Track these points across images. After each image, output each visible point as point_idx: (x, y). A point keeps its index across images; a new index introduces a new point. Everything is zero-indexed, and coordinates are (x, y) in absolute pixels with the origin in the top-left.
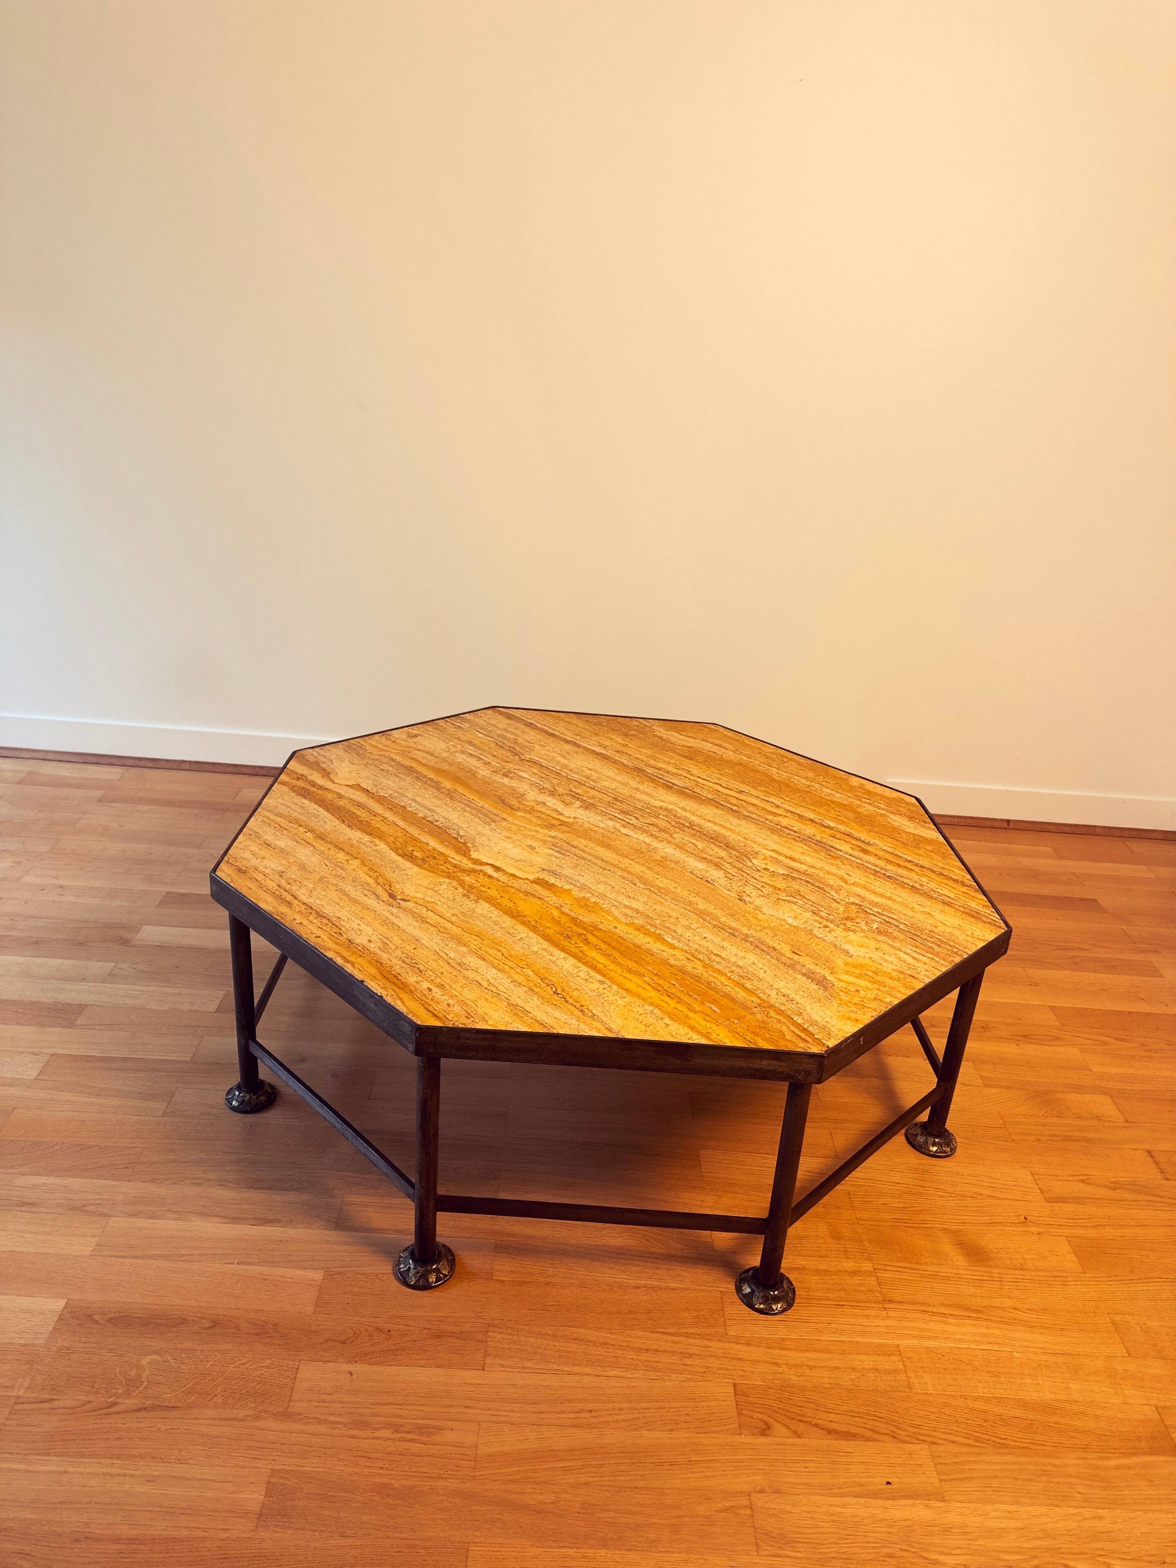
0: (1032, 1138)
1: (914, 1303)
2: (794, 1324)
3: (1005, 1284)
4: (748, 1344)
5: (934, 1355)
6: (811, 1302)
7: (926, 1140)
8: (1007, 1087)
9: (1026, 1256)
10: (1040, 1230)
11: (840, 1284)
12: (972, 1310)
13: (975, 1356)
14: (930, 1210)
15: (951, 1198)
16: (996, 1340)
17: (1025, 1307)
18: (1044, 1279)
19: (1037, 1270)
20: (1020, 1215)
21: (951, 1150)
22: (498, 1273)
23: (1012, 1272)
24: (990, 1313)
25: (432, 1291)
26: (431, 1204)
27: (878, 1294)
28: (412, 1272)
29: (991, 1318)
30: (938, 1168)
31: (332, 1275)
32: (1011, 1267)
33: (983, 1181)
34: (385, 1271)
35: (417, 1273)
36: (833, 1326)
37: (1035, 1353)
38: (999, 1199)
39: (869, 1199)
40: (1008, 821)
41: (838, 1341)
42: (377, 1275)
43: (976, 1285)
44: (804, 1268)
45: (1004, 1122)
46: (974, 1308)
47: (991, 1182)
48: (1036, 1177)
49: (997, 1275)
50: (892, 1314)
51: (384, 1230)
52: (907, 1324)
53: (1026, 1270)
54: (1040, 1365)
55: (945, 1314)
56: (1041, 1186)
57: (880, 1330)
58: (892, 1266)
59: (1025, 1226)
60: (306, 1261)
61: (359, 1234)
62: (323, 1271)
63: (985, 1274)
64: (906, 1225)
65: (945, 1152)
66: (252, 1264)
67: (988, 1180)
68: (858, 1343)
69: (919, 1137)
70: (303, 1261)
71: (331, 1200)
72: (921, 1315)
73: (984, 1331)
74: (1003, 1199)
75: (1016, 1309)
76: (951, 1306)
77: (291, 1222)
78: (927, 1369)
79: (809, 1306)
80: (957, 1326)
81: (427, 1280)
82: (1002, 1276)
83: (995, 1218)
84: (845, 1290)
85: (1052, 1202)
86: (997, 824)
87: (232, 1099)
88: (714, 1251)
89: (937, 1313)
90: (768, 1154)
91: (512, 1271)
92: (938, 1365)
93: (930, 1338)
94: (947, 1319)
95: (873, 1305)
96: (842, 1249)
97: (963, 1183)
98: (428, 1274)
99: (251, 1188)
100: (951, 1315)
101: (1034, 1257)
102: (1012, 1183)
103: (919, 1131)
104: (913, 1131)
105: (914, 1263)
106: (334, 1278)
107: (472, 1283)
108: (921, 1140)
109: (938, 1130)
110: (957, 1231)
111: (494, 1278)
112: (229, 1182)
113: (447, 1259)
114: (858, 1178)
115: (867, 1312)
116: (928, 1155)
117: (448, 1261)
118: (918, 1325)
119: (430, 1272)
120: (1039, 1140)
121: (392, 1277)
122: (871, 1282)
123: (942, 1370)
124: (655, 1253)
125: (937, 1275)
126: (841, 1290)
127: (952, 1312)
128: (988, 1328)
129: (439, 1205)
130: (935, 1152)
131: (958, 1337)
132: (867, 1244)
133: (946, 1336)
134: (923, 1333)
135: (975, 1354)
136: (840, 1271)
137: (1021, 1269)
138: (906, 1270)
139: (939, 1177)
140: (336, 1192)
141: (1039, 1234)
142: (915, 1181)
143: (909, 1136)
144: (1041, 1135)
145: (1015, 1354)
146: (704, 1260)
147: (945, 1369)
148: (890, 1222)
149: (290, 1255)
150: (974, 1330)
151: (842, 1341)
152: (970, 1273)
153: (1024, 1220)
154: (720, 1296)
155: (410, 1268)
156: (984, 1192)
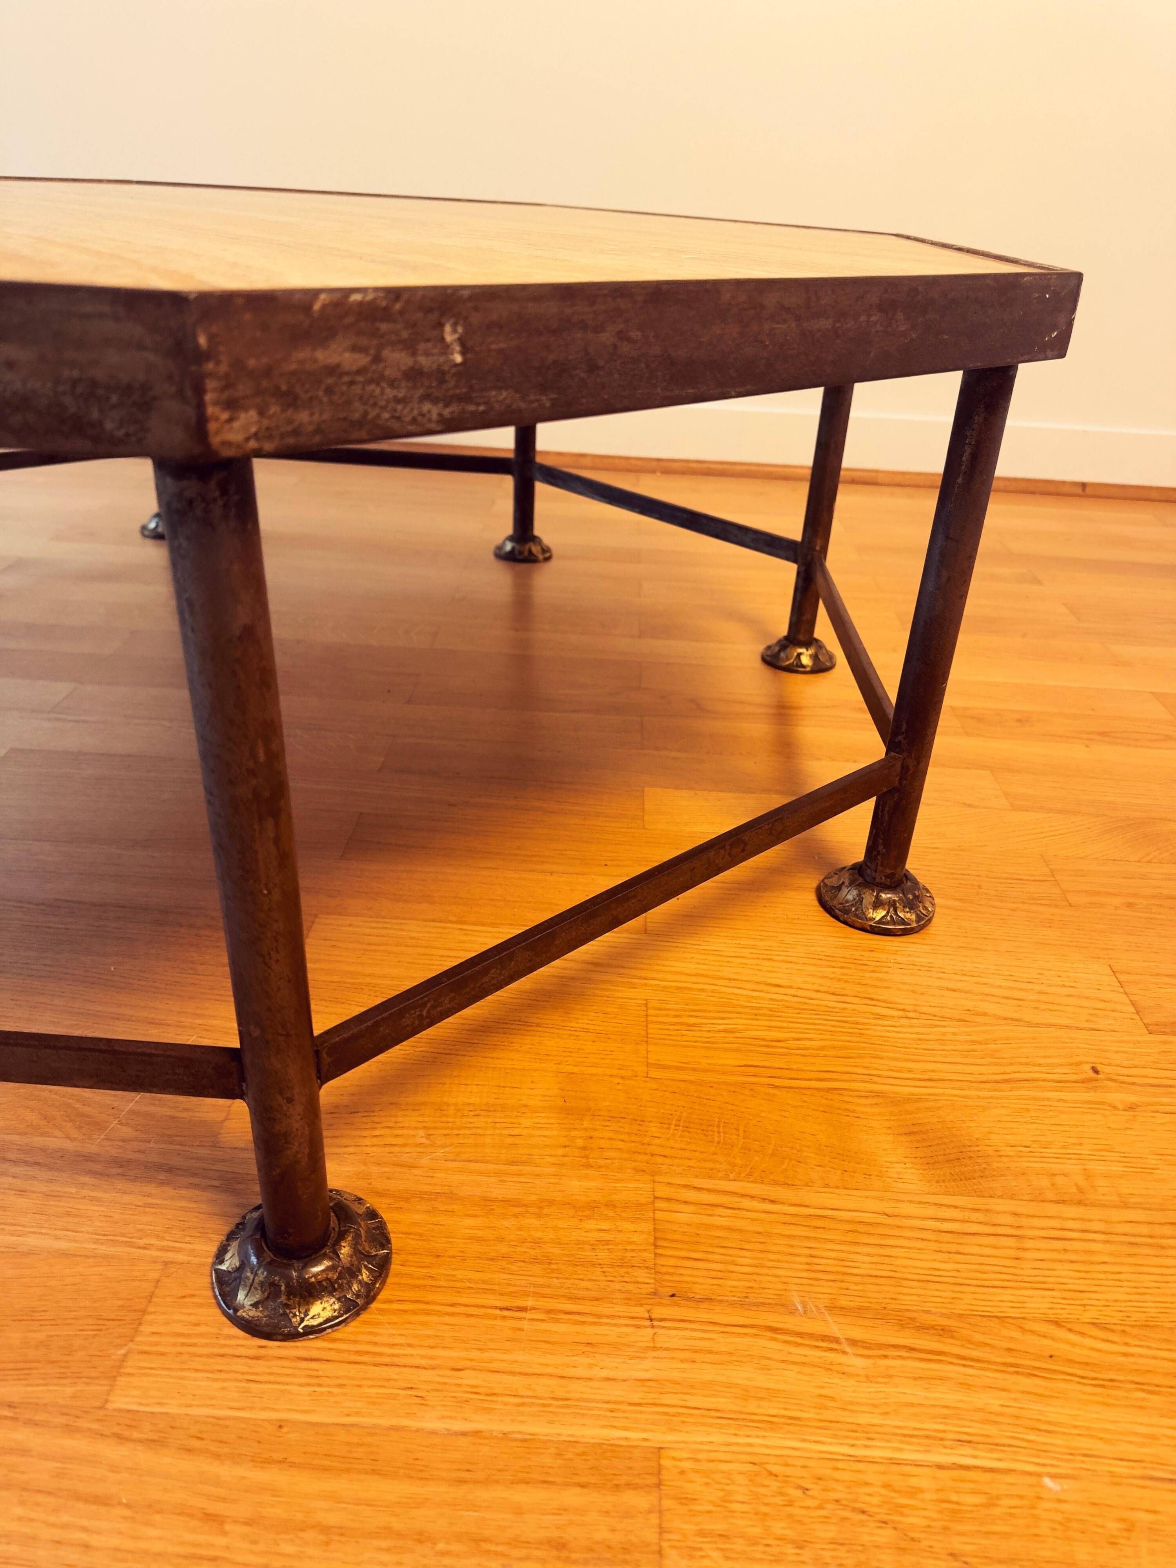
0: (1117, 901)
1: (744, 1304)
2: (342, 1370)
3: (1029, 1244)
4: (156, 1443)
5: (774, 1485)
6: (430, 1297)
7: (859, 895)
8: (1060, 812)
9: (1093, 1166)
10: (1132, 1099)
11: (538, 1242)
12: (922, 1328)
13: (914, 1492)
14: (846, 1048)
15: (905, 1022)
16: (992, 1430)
17: (1087, 1317)
18: (1144, 1229)
19: (1125, 1206)
20: (1081, 1063)
21: (919, 918)
23: (1052, 1209)
24: (978, 1337)
27: (642, 1275)
29: (975, 1354)
30: (883, 956)
32: (1050, 1195)
33: (992, 985)
36: (469, 1378)
37: (1116, 1480)
38: (1029, 1024)
39: (692, 1020)
40: (1084, 485)
41: (464, 1434)
43: (945, 1247)
44: (451, 1196)
45: (1052, 871)
46: (930, 1319)
47: (1010, 988)
48: (1123, 978)
49: (1009, 1220)
50: (670, 1337)
52: (708, 1373)
53: (1093, 1205)
54: (1130, 1527)
55: (837, 1340)
56: (1133, 998)
57: (615, 1392)
58: (710, 1191)
59: (1095, 1089)
63: (975, 1216)
64: (776, 1082)
65: (903, 922)
67: (1004, 983)
68: (528, 1443)
69: (845, 890)
72: (761, 1342)
73: (950, 1396)
74: (1038, 1025)
75: (1057, 1323)
76: (858, 1312)
78: (739, 1545)
79: (414, 1313)
80: (868, 1379)
82: (1024, 1221)
83: (1009, 1069)
84: (547, 1261)
85: (1164, 1033)
86: (1066, 489)
88: (215, 1146)
89: (811, 1336)
90: (483, 924)
92: (779, 1528)
93: (771, 1424)
94: (841, 1358)
95: (619, 1309)
96: (580, 1142)
97: (940, 988)
100: (853, 1342)
101: (1117, 1168)
102: (1067, 991)
103: (846, 878)
104: (834, 881)
105: (776, 1183)
108: (850, 897)
109: (889, 871)
110: (908, 1100)
114: (678, 973)
115: (592, 1332)
116: (863, 929)
118: (741, 1375)
120: (1130, 905)
122: (635, 1238)
123: (790, 1550)
124: (43, 1150)
125: (832, 1218)
126: (535, 1260)
127: (857, 1333)
128: (966, 1386)
130: (880, 921)
131: (864, 1419)
132: (654, 1129)
133: (828, 1415)
134: (752, 1406)
135: (913, 1482)
136: (551, 1203)
137: (1080, 1203)
138: (747, 1203)
139: (880, 975)
141: (1131, 1108)
142: (820, 981)
143: (823, 891)
144: (1134, 895)
145: (1047, 1481)
146: (171, 1170)
147: (800, 1545)
148: (733, 1074)
150: (916, 1393)
151: (477, 1433)
152: (930, 1211)
153: (1092, 1074)
154: (154, 1275)
156: (991, 1008)
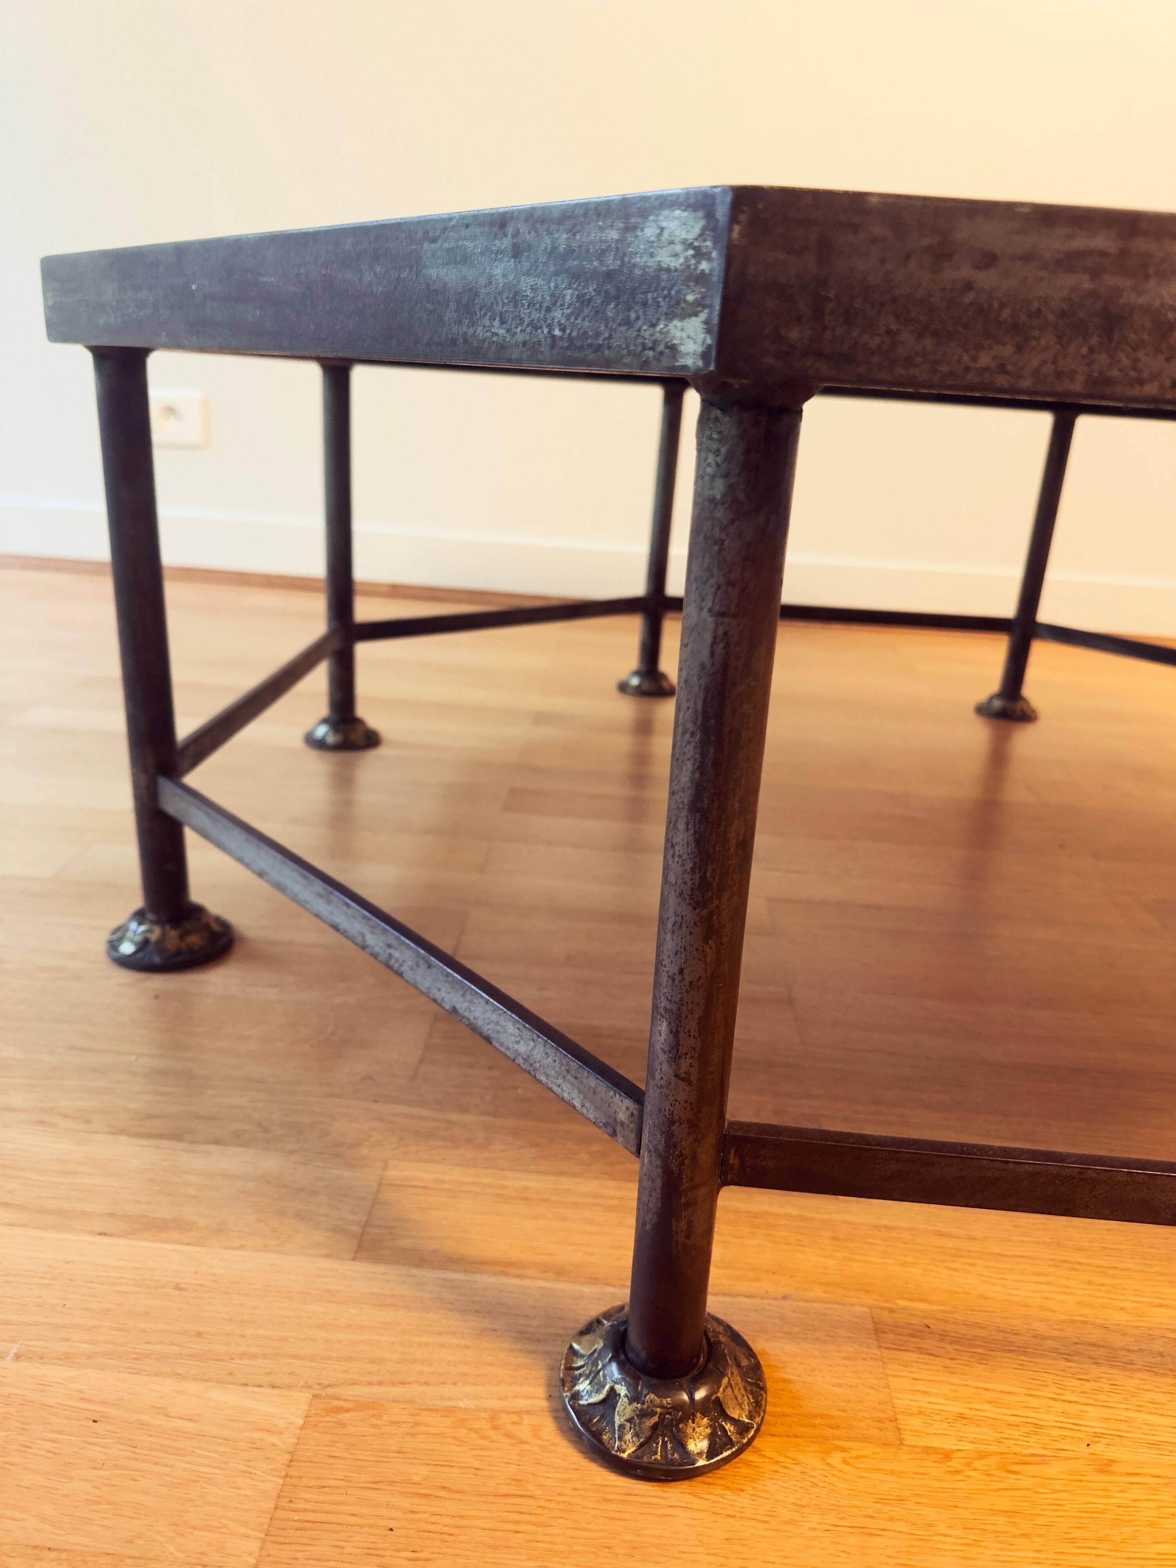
22: (916, 1423)
25: (696, 1485)
26: (706, 1156)
28: (624, 1410)
31: (338, 1410)
34: (522, 1403)
35: (643, 1414)
42: (494, 1416)
51: (510, 1264)
60: (253, 1356)
61: (428, 1274)
62: (307, 1395)
66: (67, 1359)
70: (242, 1356)
71: (347, 1174)
77: (220, 1230)
81: (681, 1445)
87: (120, 940)
91: (962, 1417)
98: (684, 1419)
99: (123, 1132)
106: (342, 1424)
107: (836, 1459)
111: (910, 1440)
112: (65, 1116)
113: (738, 1365)
117: (744, 1375)
119: (689, 1412)
121: (549, 1427)
129: (733, 1160)
140: (365, 1152)
149: (199, 1334)
155: (613, 1394)
